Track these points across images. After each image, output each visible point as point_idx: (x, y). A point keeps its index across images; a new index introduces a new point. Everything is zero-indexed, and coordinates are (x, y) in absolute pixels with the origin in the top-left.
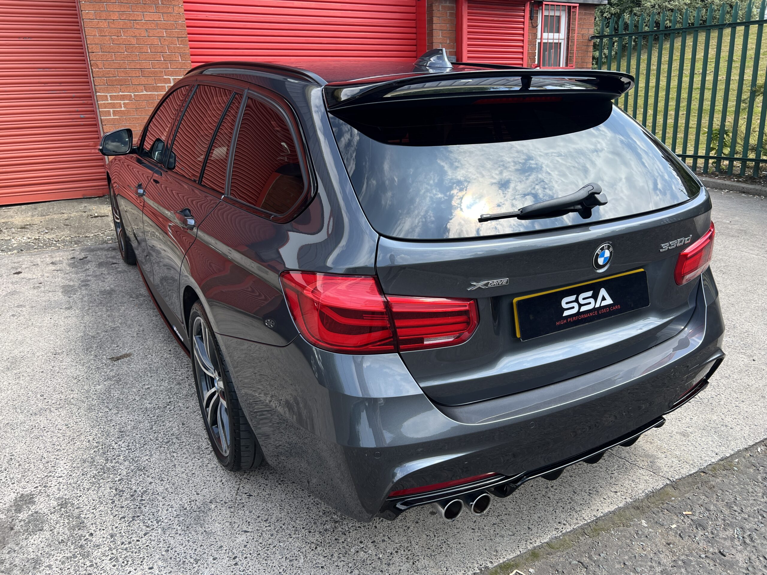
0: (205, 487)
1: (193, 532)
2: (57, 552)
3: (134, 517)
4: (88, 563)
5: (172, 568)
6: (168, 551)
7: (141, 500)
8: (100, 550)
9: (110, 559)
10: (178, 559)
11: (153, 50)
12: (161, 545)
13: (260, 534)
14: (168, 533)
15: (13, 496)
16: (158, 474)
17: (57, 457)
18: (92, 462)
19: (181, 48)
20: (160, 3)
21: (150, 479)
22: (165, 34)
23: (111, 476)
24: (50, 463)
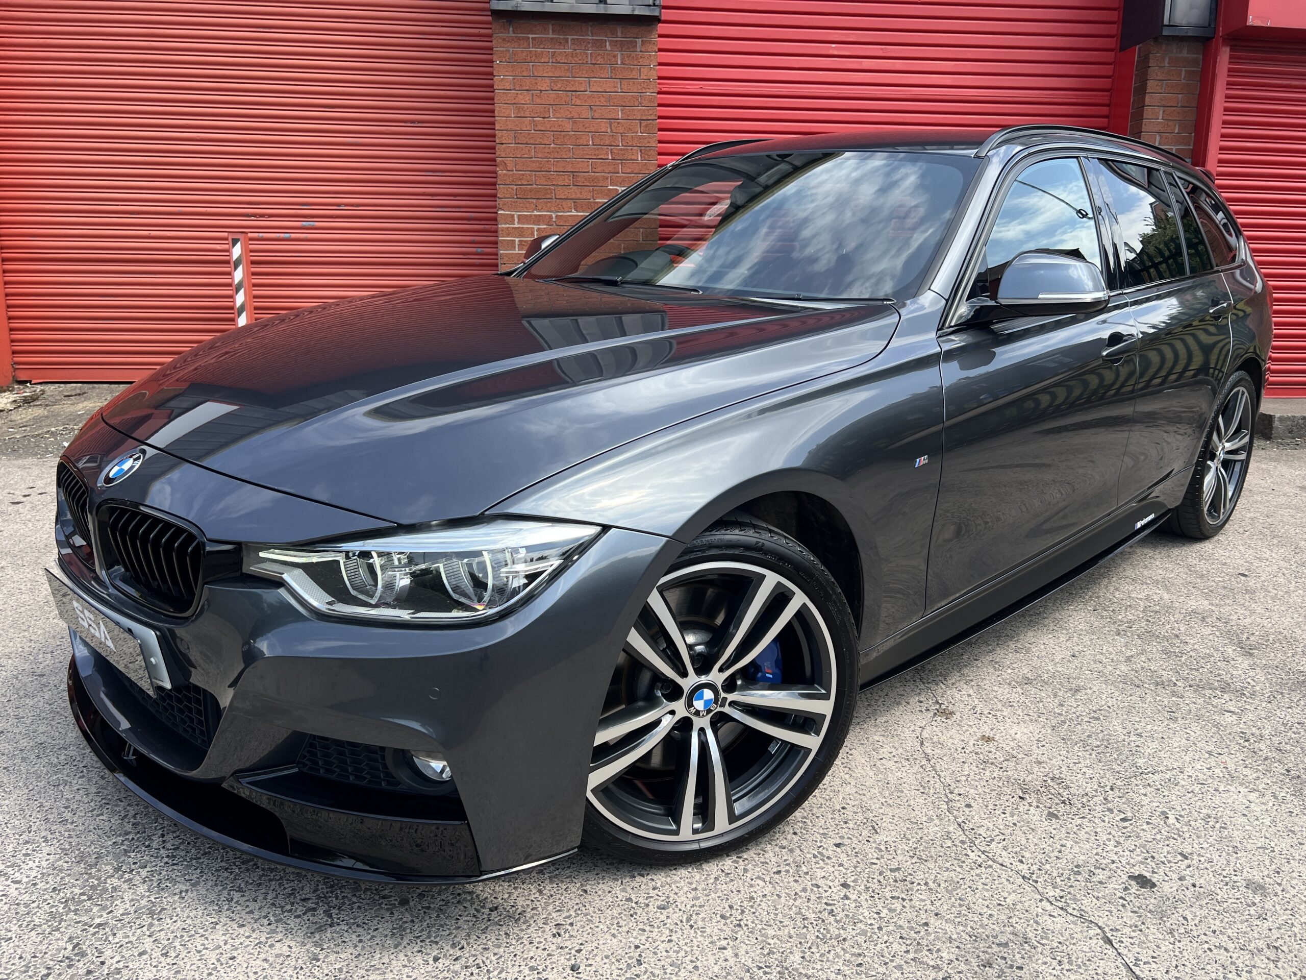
11: (597, 141)
16: (171, 936)
17: (49, 837)
18: (91, 867)
19: (644, 138)
20: (619, 63)
21: (148, 944)
22: (620, 113)
23: (95, 909)
24: (28, 846)
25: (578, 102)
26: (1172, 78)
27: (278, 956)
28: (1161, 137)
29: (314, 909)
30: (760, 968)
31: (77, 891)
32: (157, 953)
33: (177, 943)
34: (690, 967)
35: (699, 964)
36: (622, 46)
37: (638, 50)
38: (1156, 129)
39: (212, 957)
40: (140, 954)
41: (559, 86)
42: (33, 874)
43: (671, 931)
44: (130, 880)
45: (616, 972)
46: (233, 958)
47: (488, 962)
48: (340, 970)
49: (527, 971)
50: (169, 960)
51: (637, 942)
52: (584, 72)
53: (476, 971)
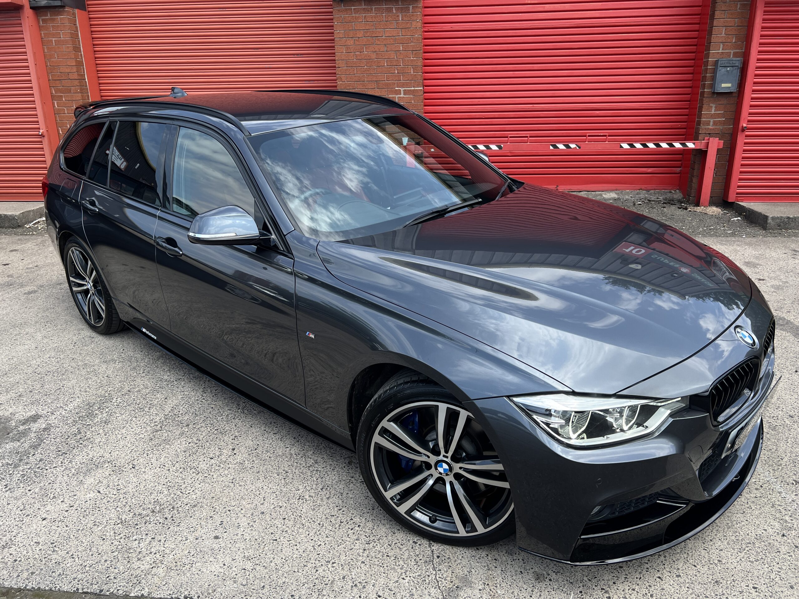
0: (119, 450)
1: (75, 478)
2: (8, 457)
3: (64, 453)
4: (11, 472)
5: (38, 496)
6: (50, 483)
7: (81, 444)
8: (25, 466)
9: (22, 475)
10: (47, 492)
11: (389, 64)
12: (51, 478)
13: (103, 498)
14: (65, 472)
15: (34, 412)
16: (109, 430)
17: (80, 396)
18: (91, 407)
19: (414, 60)
20: (400, 19)
21: (101, 431)
22: (401, 48)
23: (88, 420)
24: (72, 399)
25: (379, 43)
26: (731, 9)
27: (140, 438)
28: (724, 45)
29: (157, 425)
30: (296, 454)
31: (84, 414)
32: (103, 434)
33: (110, 432)
34: (272, 452)
35: (276, 451)
36: (401, 10)
37: (411, 12)
38: (720, 41)
39: (119, 436)
40: (98, 434)
41: (368, 34)
42: (72, 408)
43: (273, 441)
44: (102, 412)
45: (246, 452)
46: (126, 437)
47: (206, 445)
48: (158, 444)
49: (217, 449)
50: (106, 437)
51: (259, 444)
52: (382, 26)
53: (200, 447)
